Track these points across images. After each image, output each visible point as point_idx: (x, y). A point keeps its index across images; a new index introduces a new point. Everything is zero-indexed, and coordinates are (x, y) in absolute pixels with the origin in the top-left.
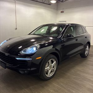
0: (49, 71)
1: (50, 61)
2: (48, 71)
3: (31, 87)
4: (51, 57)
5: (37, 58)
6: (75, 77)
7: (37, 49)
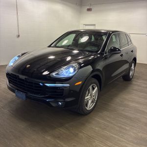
0: (90, 102)
1: (91, 88)
2: (88, 101)
3: (67, 125)
4: (93, 81)
5: (77, 84)
6: (123, 108)
7: (75, 70)
